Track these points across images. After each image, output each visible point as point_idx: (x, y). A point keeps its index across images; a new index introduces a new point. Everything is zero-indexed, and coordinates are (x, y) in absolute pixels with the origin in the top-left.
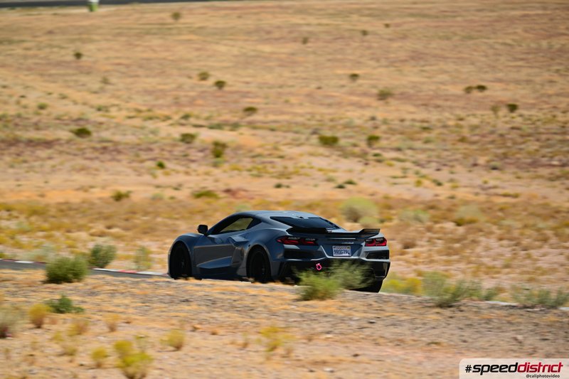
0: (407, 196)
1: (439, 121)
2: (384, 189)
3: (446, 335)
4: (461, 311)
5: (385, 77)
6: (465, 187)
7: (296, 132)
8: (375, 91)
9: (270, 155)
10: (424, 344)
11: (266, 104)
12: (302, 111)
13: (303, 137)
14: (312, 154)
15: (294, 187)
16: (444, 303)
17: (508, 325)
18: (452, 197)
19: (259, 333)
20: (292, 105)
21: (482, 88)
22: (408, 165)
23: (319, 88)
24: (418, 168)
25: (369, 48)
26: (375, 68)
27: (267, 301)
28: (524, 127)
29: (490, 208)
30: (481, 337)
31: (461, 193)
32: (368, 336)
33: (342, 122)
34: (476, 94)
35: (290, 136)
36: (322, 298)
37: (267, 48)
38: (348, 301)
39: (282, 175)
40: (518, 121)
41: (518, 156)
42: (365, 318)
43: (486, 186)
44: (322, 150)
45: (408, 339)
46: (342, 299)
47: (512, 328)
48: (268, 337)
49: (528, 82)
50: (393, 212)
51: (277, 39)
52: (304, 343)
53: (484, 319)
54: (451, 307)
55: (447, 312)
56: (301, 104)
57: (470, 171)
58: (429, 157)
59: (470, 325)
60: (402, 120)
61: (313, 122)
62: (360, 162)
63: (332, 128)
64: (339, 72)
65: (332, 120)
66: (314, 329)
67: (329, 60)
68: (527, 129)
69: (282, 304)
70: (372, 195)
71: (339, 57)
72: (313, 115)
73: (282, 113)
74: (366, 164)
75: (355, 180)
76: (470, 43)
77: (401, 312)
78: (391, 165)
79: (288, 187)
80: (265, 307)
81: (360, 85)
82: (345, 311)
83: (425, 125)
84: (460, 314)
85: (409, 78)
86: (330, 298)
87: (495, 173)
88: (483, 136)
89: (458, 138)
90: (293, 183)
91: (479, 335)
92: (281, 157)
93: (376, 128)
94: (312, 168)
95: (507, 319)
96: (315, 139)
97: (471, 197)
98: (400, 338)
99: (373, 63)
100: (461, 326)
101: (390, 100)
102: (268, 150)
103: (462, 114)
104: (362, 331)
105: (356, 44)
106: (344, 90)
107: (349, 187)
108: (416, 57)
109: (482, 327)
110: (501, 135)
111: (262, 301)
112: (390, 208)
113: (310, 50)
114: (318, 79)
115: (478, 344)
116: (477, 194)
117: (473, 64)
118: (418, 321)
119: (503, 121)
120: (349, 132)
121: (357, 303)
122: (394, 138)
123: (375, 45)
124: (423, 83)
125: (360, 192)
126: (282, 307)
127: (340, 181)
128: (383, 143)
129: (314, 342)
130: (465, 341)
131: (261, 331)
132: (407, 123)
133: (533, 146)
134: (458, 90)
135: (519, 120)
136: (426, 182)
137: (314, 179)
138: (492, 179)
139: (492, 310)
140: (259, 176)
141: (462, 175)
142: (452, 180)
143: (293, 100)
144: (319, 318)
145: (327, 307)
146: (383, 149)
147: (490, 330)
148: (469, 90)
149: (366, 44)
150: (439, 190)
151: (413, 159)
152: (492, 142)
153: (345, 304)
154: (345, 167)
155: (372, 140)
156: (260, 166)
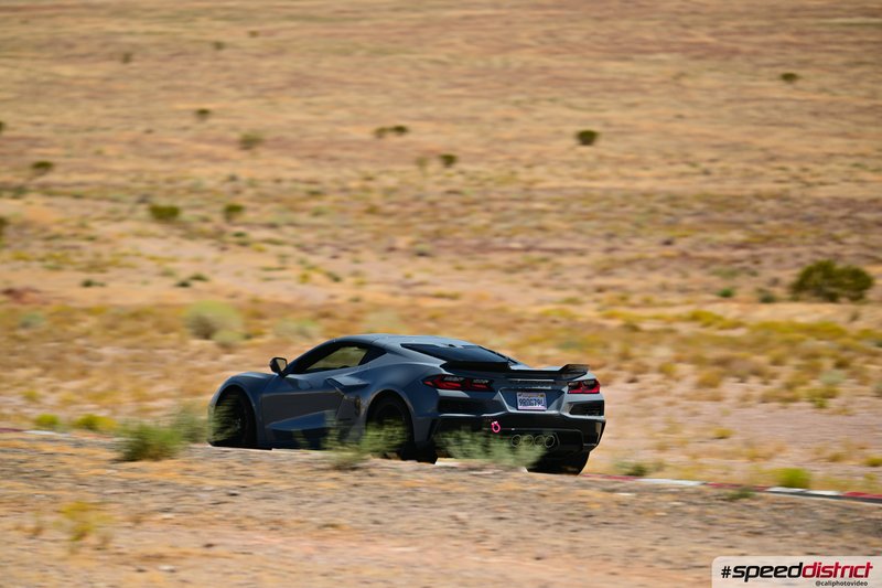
0: (287, 298)
1: (336, 181)
2: (251, 287)
3: (349, 514)
4: (371, 475)
5: (251, 114)
6: (378, 283)
7: (115, 200)
8: (235, 136)
9: (74, 236)
10: (313, 527)
11: (68, 156)
12: (122, 167)
13: (125, 207)
14: (139, 235)
15: (113, 285)
16: (345, 464)
17: (443, 497)
18: (357, 300)
19: (59, 512)
20: (107, 158)
21: (400, 130)
22: (288, 250)
23: (149, 131)
24: (302, 255)
25: (226, 69)
26: (235, 100)
27: (72, 462)
28: (467, 190)
29: (415, 316)
30: (403, 516)
31: (371, 293)
32: (227, 515)
33: (186, 183)
34: (393, 139)
35: (106, 206)
36: (156, 458)
37: (67, 71)
38: (197, 461)
39: (93, 267)
40: (457, 181)
41: (459, 235)
42: (221, 488)
43: (409, 281)
44: (155, 228)
45: (290, 519)
46: (186, 459)
47: (450, 502)
48: (73, 518)
49: (473, 120)
50: (264, 322)
51: (83, 56)
52: (129, 527)
53: (405, 488)
54: (354, 469)
55: (350, 477)
56: (121, 157)
57: (384, 259)
58: (322, 237)
59: (384, 498)
60: (278, 181)
61: (140, 185)
62: (213, 245)
63: (170, 193)
64: (181, 106)
65: (169, 181)
66: (143, 505)
67: (165, 88)
68: (472, 192)
69: (93, 467)
70: (233, 296)
71: (180, 82)
72: (139, 173)
73: (94, 171)
74: (223, 249)
75: (205, 273)
76: (382, 59)
77: (278, 478)
78: (260, 251)
79: (102, 285)
80: (68, 471)
81: (212, 127)
82: (192, 476)
83: (314, 188)
84: (369, 480)
85: (288, 115)
86: (170, 457)
87: (423, 261)
88: (404, 204)
89: (365, 208)
90: (111, 280)
91: (398, 513)
92: (91, 239)
93: (237, 192)
94: (138, 255)
95: (442, 487)
96: (142, 211)
97: (385, 299)
98: (278, 518)
99: (231, 92)
100: (371, 499)
101: (260, 150)
102: (71, 227)
103: (370, 169)
104: (220, 509)
105: (205, 64)
106: (189, 133)
107: (198, 285)
108: (299, 82)
109: (404, 500)
110: (432, 203)
111: (63, 463)
112: (260, 316)
113: (134, 72)
114: (148, 117)
115: (398, 527)
116: (395, 294)
117: (386, 92)
118: (304, 492)
119: (434, 180)
120: (196, 199)
121: (209, 465)
122: (267, 208)
123: (234, 64)
124: (310, 123)
125: (214, 292)
126: (93, 472)
127: (183, 276)
128: (249, 216)
129: (146, 525)
130: (376, 522)
131: (64, 509)
132: (286, 185)
133: (480, 219)
134: (364, 133)
135: (459, 178)
136: (317, 277)
137: (142, 272)
138: (419, 270)
139: (419, 474)
140: (57, 269)
141: (372, 264)
142: (355, 274)
143: (109, 150)
144: (153, 489)
145: (164, 471)
146: (249, 225)
147: (415, 504)
148: (381, 133)
149: (221, 63)
150: (336, 289)
151: (297, 241)
152: (418, 214)
153: (190, 467)
154: (190, 254)
155: (232, 211)
156: (58, 254)
